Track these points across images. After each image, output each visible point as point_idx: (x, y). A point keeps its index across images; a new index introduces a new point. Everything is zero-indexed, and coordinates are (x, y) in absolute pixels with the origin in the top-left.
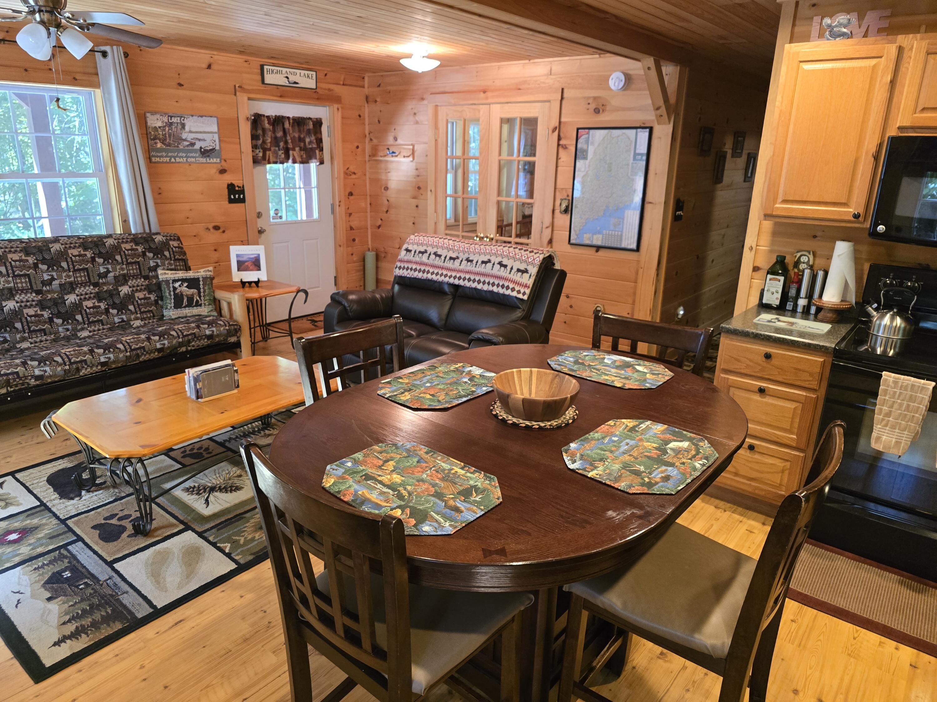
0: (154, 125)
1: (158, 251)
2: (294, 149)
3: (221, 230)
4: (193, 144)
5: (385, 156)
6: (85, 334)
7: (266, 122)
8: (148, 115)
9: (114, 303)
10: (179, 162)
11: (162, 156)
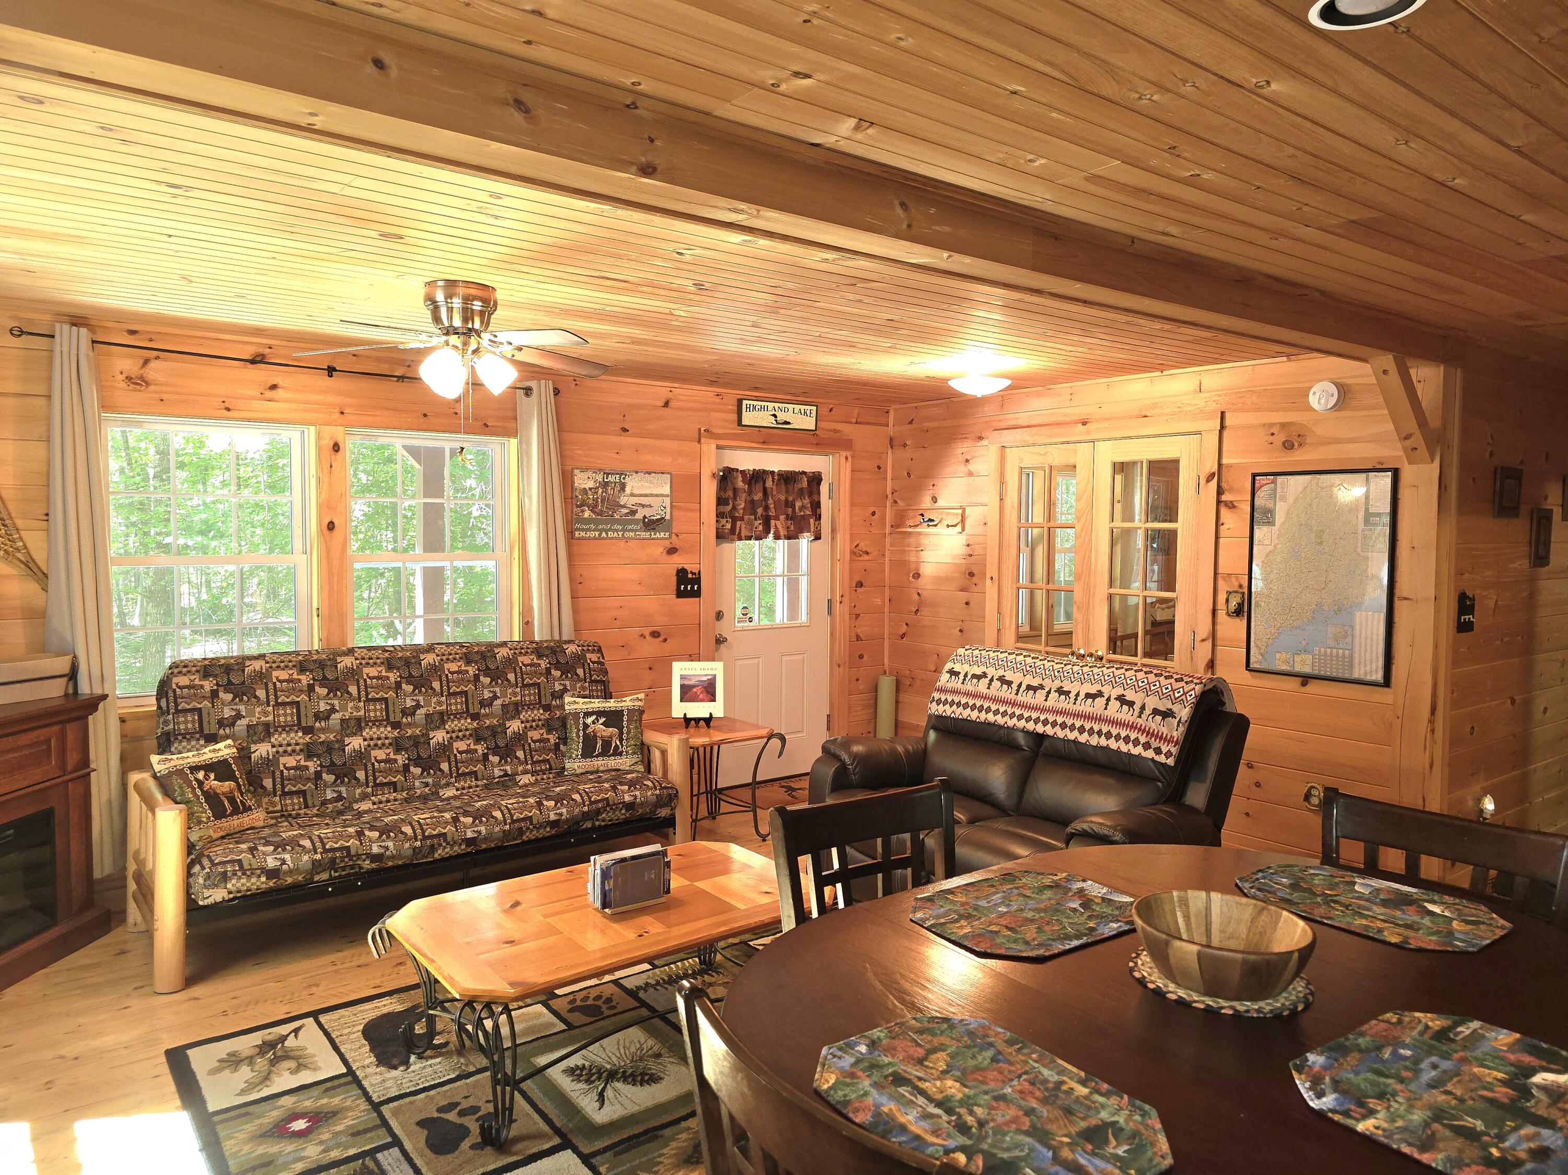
0: (583, 486)
1: (567, 669)
2: (777, 518)
3: (661, 638)
4: (633, 512)
5: (917, 526)
6: (449, 792)
7: (740, 479)
8: (576, 472)
9: (497, 746)
10: (612, 538)
11: (589, 530)
